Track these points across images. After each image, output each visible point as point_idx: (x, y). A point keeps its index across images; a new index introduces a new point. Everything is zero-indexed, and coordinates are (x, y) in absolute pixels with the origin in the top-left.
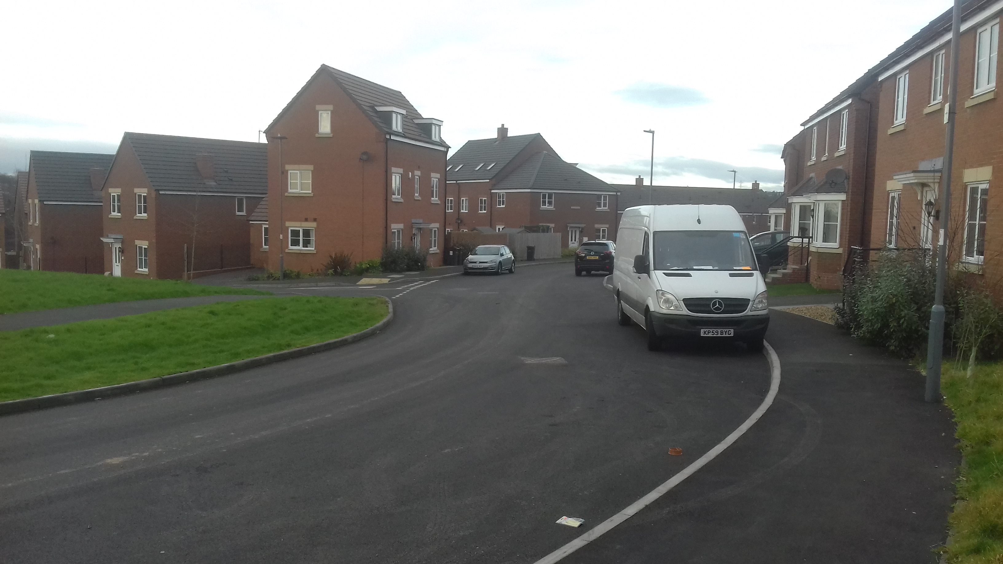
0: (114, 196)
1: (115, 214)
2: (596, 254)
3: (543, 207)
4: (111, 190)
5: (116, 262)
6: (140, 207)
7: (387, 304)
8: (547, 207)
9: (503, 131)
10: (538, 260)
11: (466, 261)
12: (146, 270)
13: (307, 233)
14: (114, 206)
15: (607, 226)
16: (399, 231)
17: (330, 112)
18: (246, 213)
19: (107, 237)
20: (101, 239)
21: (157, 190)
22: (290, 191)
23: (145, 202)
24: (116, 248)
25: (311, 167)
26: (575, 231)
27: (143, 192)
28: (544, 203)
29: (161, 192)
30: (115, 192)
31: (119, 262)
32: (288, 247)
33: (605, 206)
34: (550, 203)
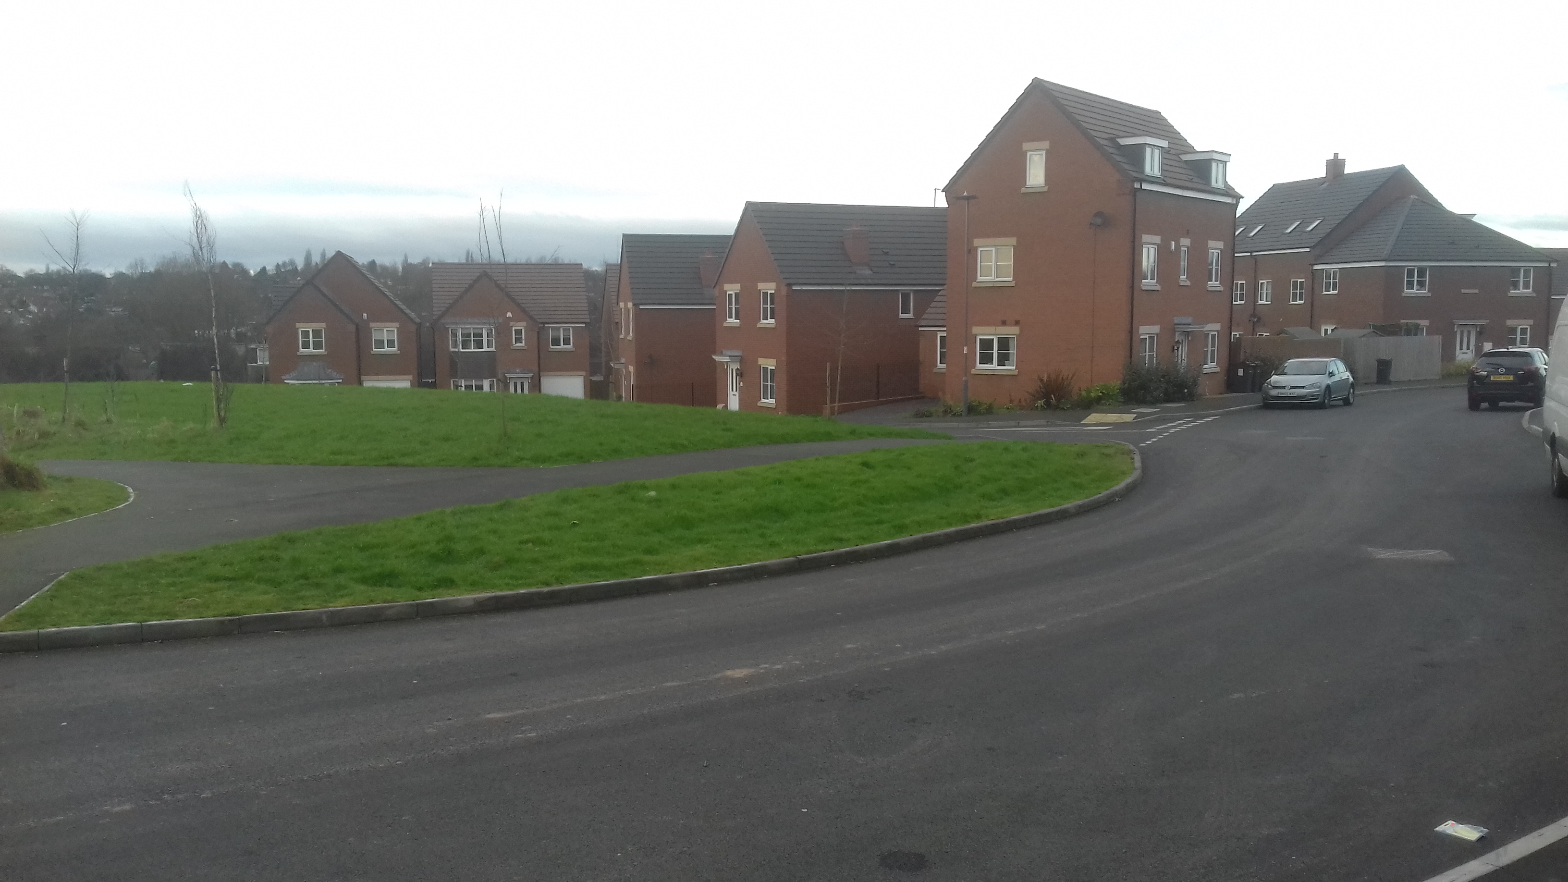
0: (730, 295)
1: (732, 321)
2: (1509, 371)
3: (1407, 292)
4: (727, 287)
5: (733, 391)
6: (765, 309)
7: (1132, 455)
8: (1415, 291)
9: (1335, 165)
10: (1398, 383)
11: (1266, 384)
12: (773, 401)
13: (1004, 343)
14: (730, 309)
15: (1531, 322)
16: (1151, 338)
17: (1044, 153)
18: (914, 315)
19: (721, 354)
20: (713, 357)
21: (789, 285)
22: (980, 278)
23: (772, 303)
24: (732, 369)
25: (1013, 241)
26: (1469, 333)
27: (769, 288)
28: (1410, 285)
29: (794, 288)
30: (732, 289)
31: (736, 391)
32: (974, 365)
33: (1526, 286)
34: (1421, 284)
